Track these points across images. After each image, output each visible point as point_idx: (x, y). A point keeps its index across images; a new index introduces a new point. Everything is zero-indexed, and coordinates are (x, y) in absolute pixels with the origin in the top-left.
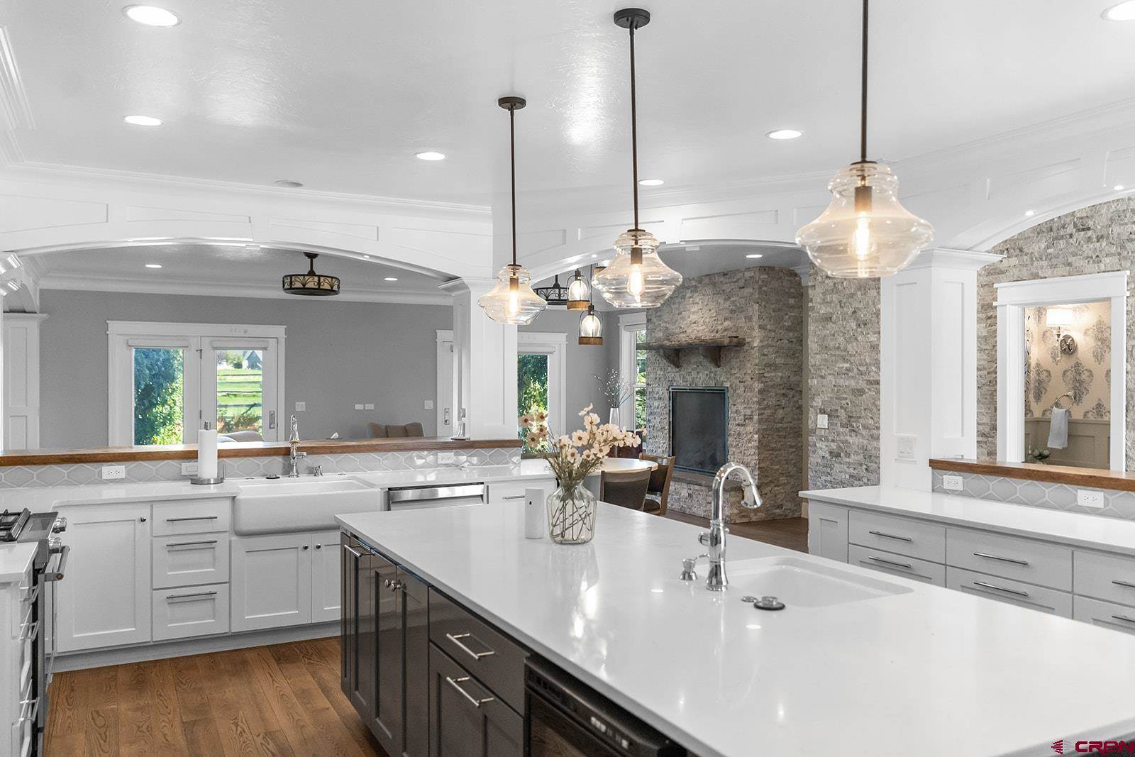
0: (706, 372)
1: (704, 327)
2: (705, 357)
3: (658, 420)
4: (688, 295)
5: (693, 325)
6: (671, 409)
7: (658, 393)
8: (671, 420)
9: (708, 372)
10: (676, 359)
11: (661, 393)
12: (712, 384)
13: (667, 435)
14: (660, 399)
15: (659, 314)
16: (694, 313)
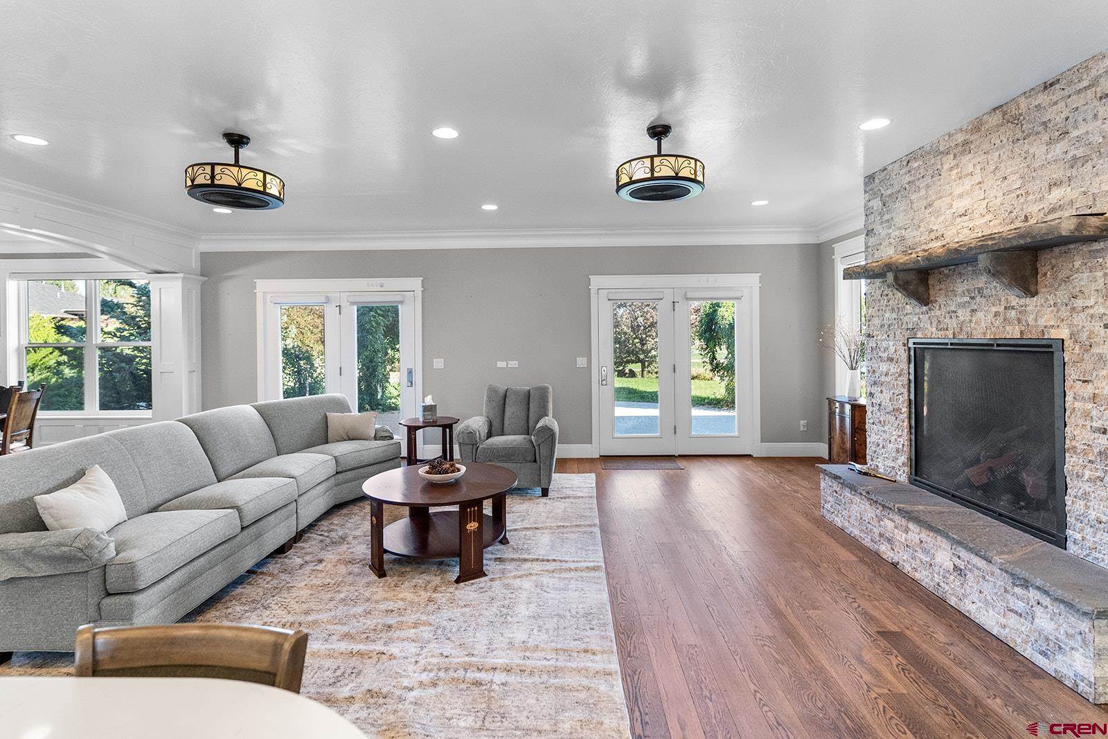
0: (994, 309)
1: (990, 217)
2: (994, 274)
3: (887, 395)
4: (946, 166)
5: (959, 220)
6: (912, 377)
7: (886, 349)
8: (912, 397)
9: (1001, 309)
10: (921, 289)
11: (892, 349)
12: (1013, 332)
13: (906, 423)
14: (891, 360)
15: (886, 217)
16: (961, 196)
